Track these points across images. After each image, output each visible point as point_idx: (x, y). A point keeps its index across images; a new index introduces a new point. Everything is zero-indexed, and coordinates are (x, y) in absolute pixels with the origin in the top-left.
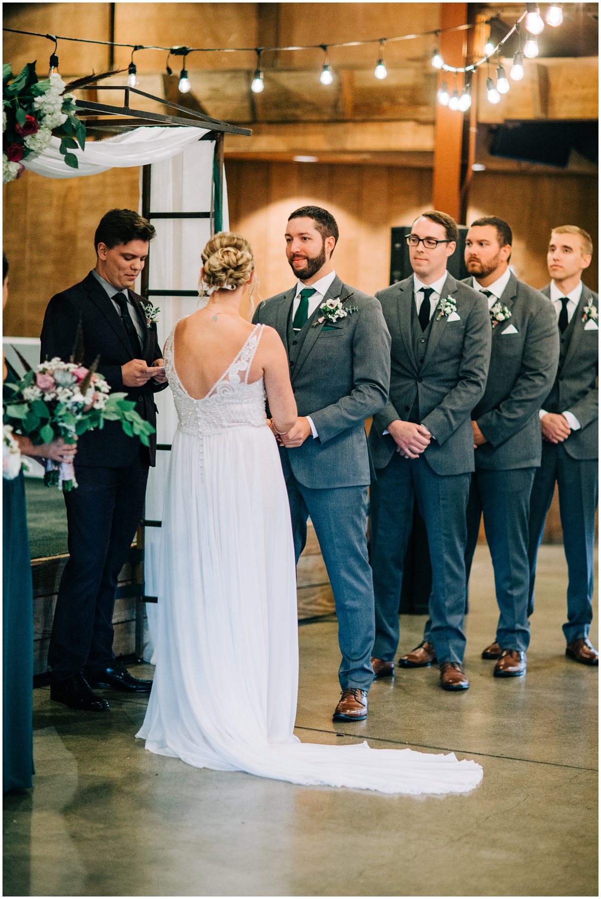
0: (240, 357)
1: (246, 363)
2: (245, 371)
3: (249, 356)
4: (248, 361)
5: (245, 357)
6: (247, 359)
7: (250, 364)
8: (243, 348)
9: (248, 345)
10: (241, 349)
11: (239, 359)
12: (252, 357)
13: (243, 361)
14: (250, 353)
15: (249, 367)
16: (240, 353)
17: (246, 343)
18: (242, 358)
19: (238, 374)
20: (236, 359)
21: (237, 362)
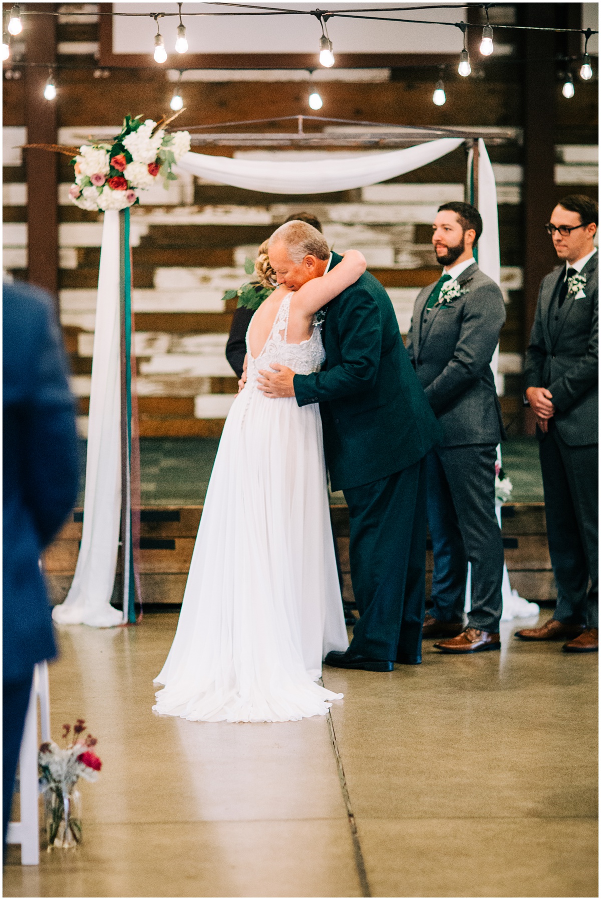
0: (279, 318)
1: (284, 322)
2: (284, 329)
3: (285, 316)
4: (285, 320)
5: (282, 317)
6: (284, 319)
7: (287, 323)
8: (280, 310)
9: (283, 306)
10: (278, 311)
11: (278, 320)
12: (288, 316)
13: (282, 321)
14: (285, 313)
15: (287, 326)
16: (278, 315)
17: (281, 306)
18: (280, 319)
19: (279, 333)
20: (276, 320)
21: (277, 323)
